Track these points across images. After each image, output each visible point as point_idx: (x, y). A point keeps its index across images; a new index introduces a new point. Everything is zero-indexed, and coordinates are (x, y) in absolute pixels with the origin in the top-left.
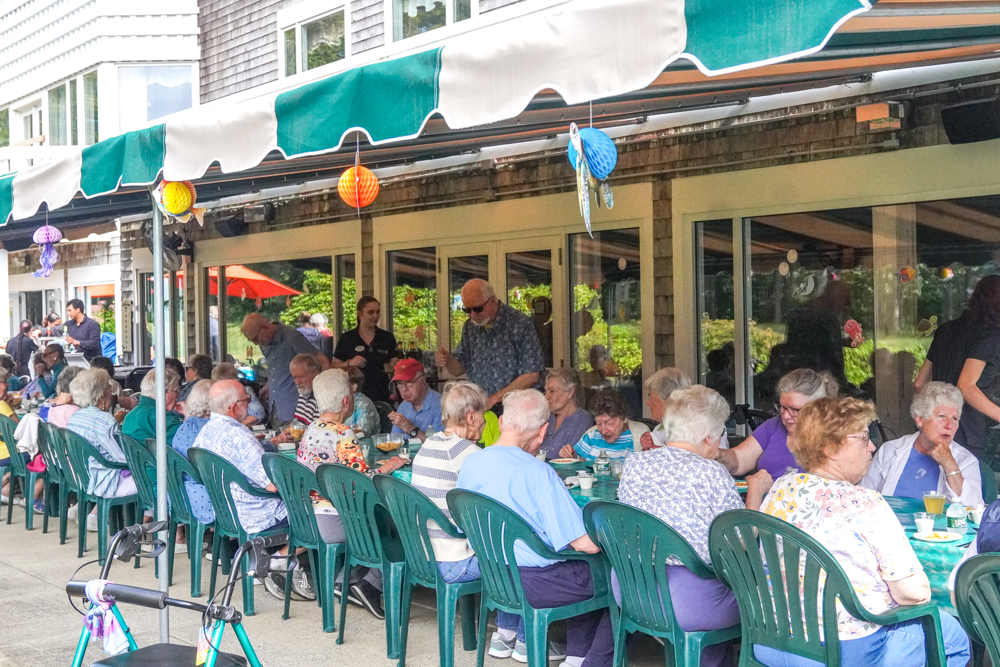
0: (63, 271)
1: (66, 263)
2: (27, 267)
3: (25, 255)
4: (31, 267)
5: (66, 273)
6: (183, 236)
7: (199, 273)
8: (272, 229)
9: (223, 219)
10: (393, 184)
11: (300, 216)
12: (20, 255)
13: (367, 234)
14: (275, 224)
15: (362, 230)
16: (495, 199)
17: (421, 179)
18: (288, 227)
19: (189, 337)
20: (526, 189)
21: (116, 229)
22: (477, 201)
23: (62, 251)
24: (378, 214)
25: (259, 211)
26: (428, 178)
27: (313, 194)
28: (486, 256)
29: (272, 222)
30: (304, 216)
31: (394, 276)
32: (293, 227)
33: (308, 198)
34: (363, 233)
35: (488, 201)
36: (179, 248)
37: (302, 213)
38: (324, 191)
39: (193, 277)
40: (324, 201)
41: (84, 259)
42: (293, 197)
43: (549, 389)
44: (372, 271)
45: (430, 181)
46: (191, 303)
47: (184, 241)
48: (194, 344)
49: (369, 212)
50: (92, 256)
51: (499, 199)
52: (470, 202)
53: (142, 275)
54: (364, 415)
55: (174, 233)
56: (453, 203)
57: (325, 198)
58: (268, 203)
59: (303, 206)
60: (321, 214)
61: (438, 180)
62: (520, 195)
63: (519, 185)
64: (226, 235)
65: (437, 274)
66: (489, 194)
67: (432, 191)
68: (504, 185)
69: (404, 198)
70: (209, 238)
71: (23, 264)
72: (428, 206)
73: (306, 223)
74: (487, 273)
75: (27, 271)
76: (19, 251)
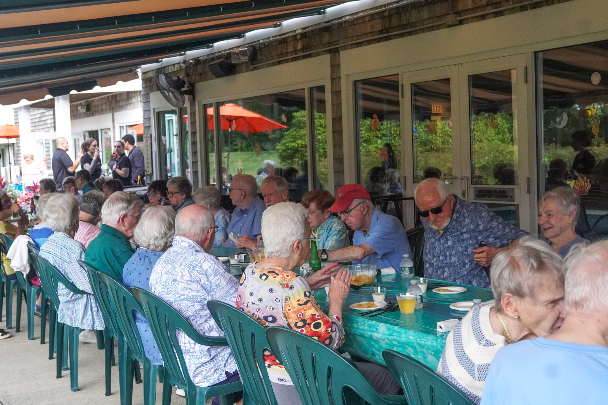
0: (111, 114)
1: (113, 108)
2: (88, 113)
3: (86, 104)
4: (91, 112)
5: (113, 116)
6: (186, 79)
7: (199, 108)
8: (255, 69)
9: (215, 62)
10: (357, 19)
11: (278, 55)
12: (83, 104)
13: (335, 67)
14: (257, 63)
15: (331, 63)
16: (458, 23)
17: (384, 12)
18: (268, 65)
19: (193, 162)
20: (489, 10)
21: (138, 78)
22: (438, 27)
23: (110, 100)
24: (345, 48)
25: (243, 53)
26: (390, 10)
27: (288, 35)
28: (449, 79)
29: (255, 62)
30: (281, 55)
31: (360, 111)
32: (272, 66)
33: (284, 39)
34: (332, 66)
35: (450, 26)
36: (183, 89)
37: (279, 53)
38: (297, 32)
39: (195, 113)
40: (298, 40)
41: (125, 105)
42: (272, 39)
43: (546, 212)
44: (341, 100)
45: (393, 12)
46: (194, 133)
47: (187, 83)
48: (197, 168)
49: (336, 46)
50: (130, 102)
51: (461, 22)
52: (431, 29)
53: (158, 113)
54: (335, 237)
55: (178, 77)
56: (415, 31)
57: (298, 37)
58: (251, 46)
59: (280, 47)
60: (296, 51)
61: (401, 11)
62: (483, 17)
63: (483, 7)
64: (218, 76)
65: (401, 100)
66: (451, 19)
67: (395, 21)
68: (467, 8)
69: (369, 31)
70: (206, 80)
71: (84, 111)
72: (391, 36)
73: (282, 60)
74: (449, 95)
75: (88, 116)
76: (82, 102)
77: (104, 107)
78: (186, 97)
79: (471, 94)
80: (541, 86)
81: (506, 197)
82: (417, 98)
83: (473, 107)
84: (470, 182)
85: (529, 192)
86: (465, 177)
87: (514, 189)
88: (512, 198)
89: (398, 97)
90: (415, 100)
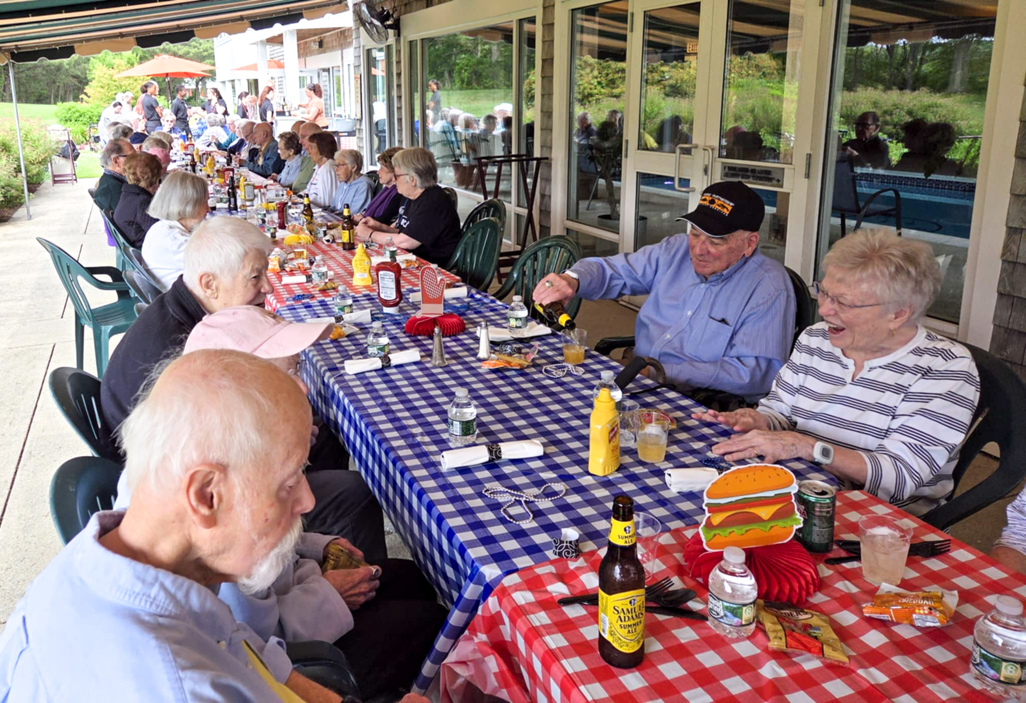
0: (340, 52)
1: (342, 44)
2: (321, 49)
3: (319, 40)
4: (324, 48)
7: (404, 46)
12: (317, 40)
19: (398, 108)
21: (349, 10)
36: (387, 23)
39: (400, 50)
46: (399, 75)
47: (392, 16)
48: (402, 115)
53: (368, 51)
55: (383, 8)
65: (629, 33)
71: (317, 47)
74: (698, 28)
75: (321, 53)
76: (316, 37)
77: (334, 43)
78: (391, 32)
79: (730, 29)
80: (846, 21)
81: (770, 180)
82: (652, 31)
83: (732, 45)
84: (716, 153)
85: (808, 176)
86: (710, 147)
87: (783, 169)
88: (779, 183)
89: (626, 29)
90: (649, 34)
